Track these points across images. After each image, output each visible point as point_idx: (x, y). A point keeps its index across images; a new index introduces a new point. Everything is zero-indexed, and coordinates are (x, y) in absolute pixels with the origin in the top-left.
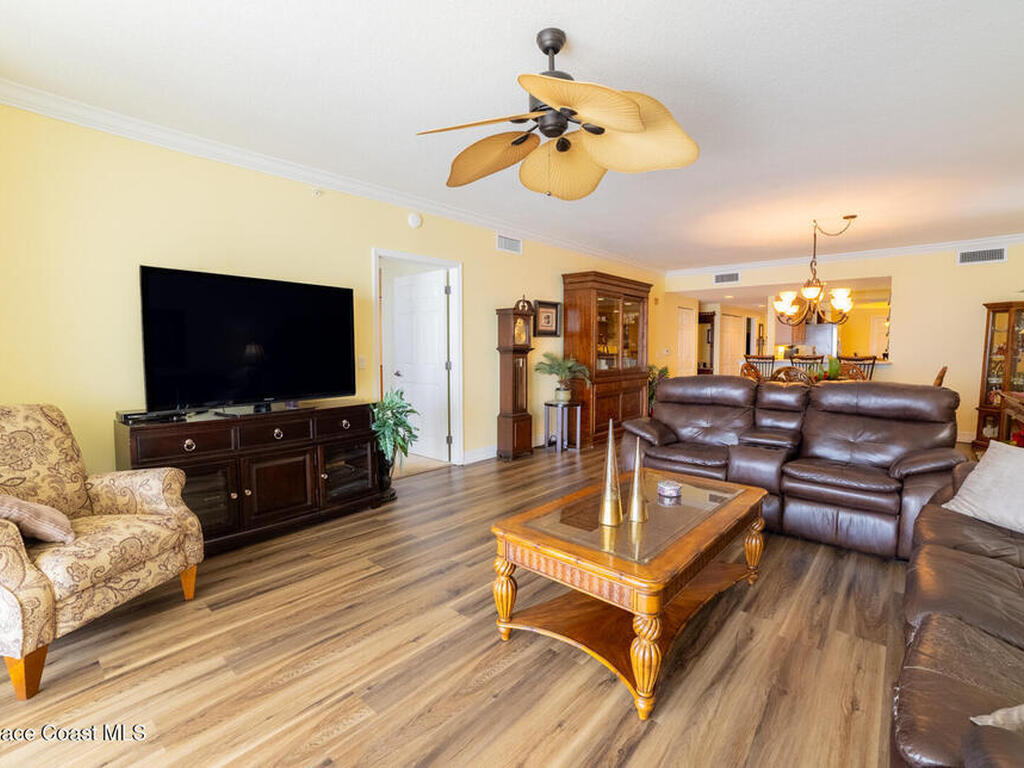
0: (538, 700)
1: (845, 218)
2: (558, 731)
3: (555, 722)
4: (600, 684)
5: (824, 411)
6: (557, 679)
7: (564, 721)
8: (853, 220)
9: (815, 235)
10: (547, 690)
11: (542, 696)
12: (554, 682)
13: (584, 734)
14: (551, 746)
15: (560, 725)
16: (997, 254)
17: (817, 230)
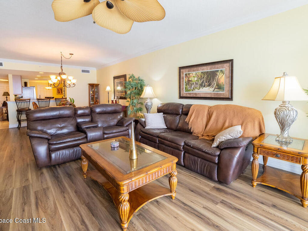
0: (164, 222)
1: (70, 54)
2: (178, 218)
3: (175, 219)
4: (159, 205)
5: (97, 114)
6: (154, 216)
7: (174, 216)
8: (72, 55)
9: (62, 57)
10: (159, 219)
11: (162, 221)
12: (155, 217)
13: (179, 212)
14: (184, 221)
15: (176, 218)
16: (88, 72)
17: (62, 56)
